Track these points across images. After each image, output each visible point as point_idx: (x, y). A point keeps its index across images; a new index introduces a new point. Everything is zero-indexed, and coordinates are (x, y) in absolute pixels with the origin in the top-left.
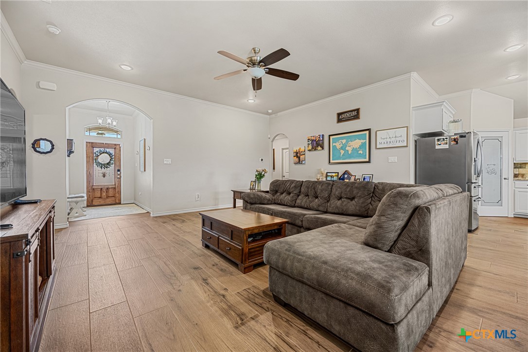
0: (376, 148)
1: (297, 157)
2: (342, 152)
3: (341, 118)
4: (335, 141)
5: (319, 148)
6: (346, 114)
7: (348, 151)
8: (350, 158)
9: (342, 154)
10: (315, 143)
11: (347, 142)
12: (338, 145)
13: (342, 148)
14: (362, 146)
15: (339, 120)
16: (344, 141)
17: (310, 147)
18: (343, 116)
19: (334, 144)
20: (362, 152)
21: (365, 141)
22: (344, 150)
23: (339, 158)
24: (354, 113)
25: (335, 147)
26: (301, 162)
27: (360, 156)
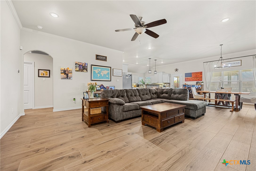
0: (113, 75)
1: (65, 74)
2: (99, 75)
3: (98, 57)
4: (94, 69)
5: (85, 71)
6: (101, 57)
7: (102, 75)
8: (102, 78)
9: (98, 76)
10: (82, 67)
11: (101, 70)
12: (97, 71)
13: (98, 73)
14: (108, 74)
15: (97, 59)
16: (100, 70)
17: (78, 69)
18: (99, 57)
19: (94, 70)
20: (108, 77)
21: (109, 72)
22: (100, 74)
23: (97, 78)
24: (104, 58)
25: (94, 72)
26: (69, 78)
27: (107, 78)
